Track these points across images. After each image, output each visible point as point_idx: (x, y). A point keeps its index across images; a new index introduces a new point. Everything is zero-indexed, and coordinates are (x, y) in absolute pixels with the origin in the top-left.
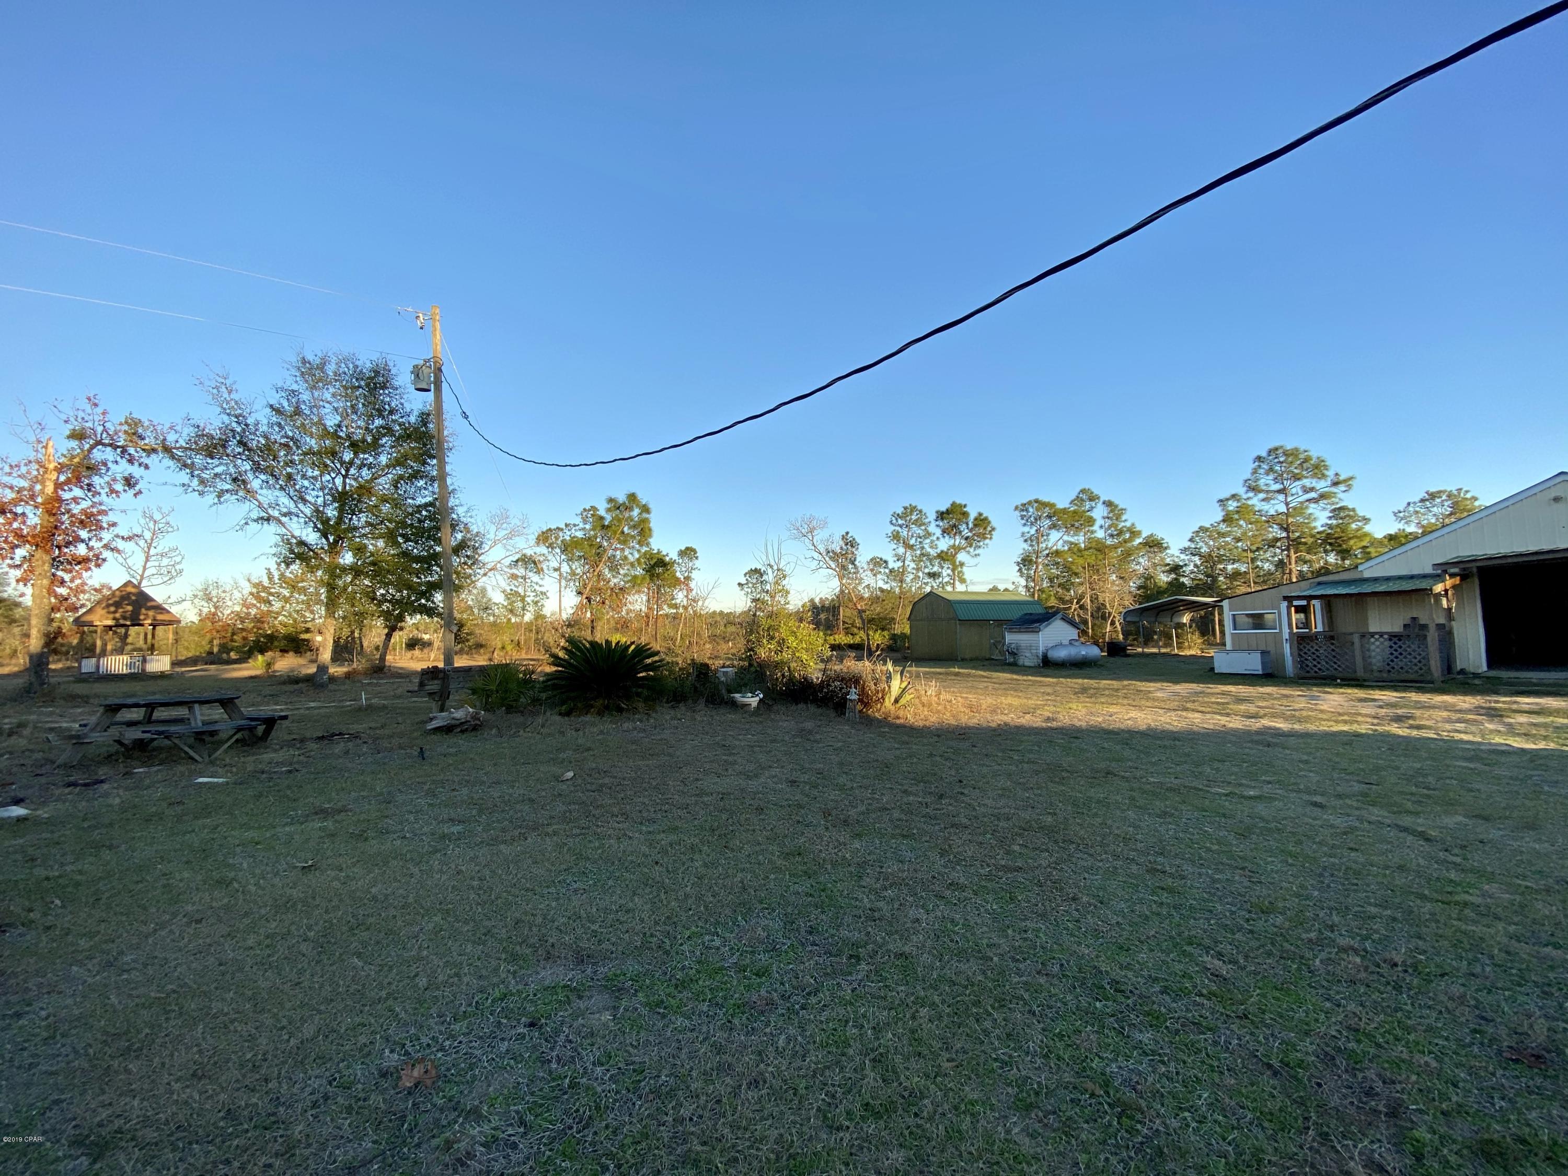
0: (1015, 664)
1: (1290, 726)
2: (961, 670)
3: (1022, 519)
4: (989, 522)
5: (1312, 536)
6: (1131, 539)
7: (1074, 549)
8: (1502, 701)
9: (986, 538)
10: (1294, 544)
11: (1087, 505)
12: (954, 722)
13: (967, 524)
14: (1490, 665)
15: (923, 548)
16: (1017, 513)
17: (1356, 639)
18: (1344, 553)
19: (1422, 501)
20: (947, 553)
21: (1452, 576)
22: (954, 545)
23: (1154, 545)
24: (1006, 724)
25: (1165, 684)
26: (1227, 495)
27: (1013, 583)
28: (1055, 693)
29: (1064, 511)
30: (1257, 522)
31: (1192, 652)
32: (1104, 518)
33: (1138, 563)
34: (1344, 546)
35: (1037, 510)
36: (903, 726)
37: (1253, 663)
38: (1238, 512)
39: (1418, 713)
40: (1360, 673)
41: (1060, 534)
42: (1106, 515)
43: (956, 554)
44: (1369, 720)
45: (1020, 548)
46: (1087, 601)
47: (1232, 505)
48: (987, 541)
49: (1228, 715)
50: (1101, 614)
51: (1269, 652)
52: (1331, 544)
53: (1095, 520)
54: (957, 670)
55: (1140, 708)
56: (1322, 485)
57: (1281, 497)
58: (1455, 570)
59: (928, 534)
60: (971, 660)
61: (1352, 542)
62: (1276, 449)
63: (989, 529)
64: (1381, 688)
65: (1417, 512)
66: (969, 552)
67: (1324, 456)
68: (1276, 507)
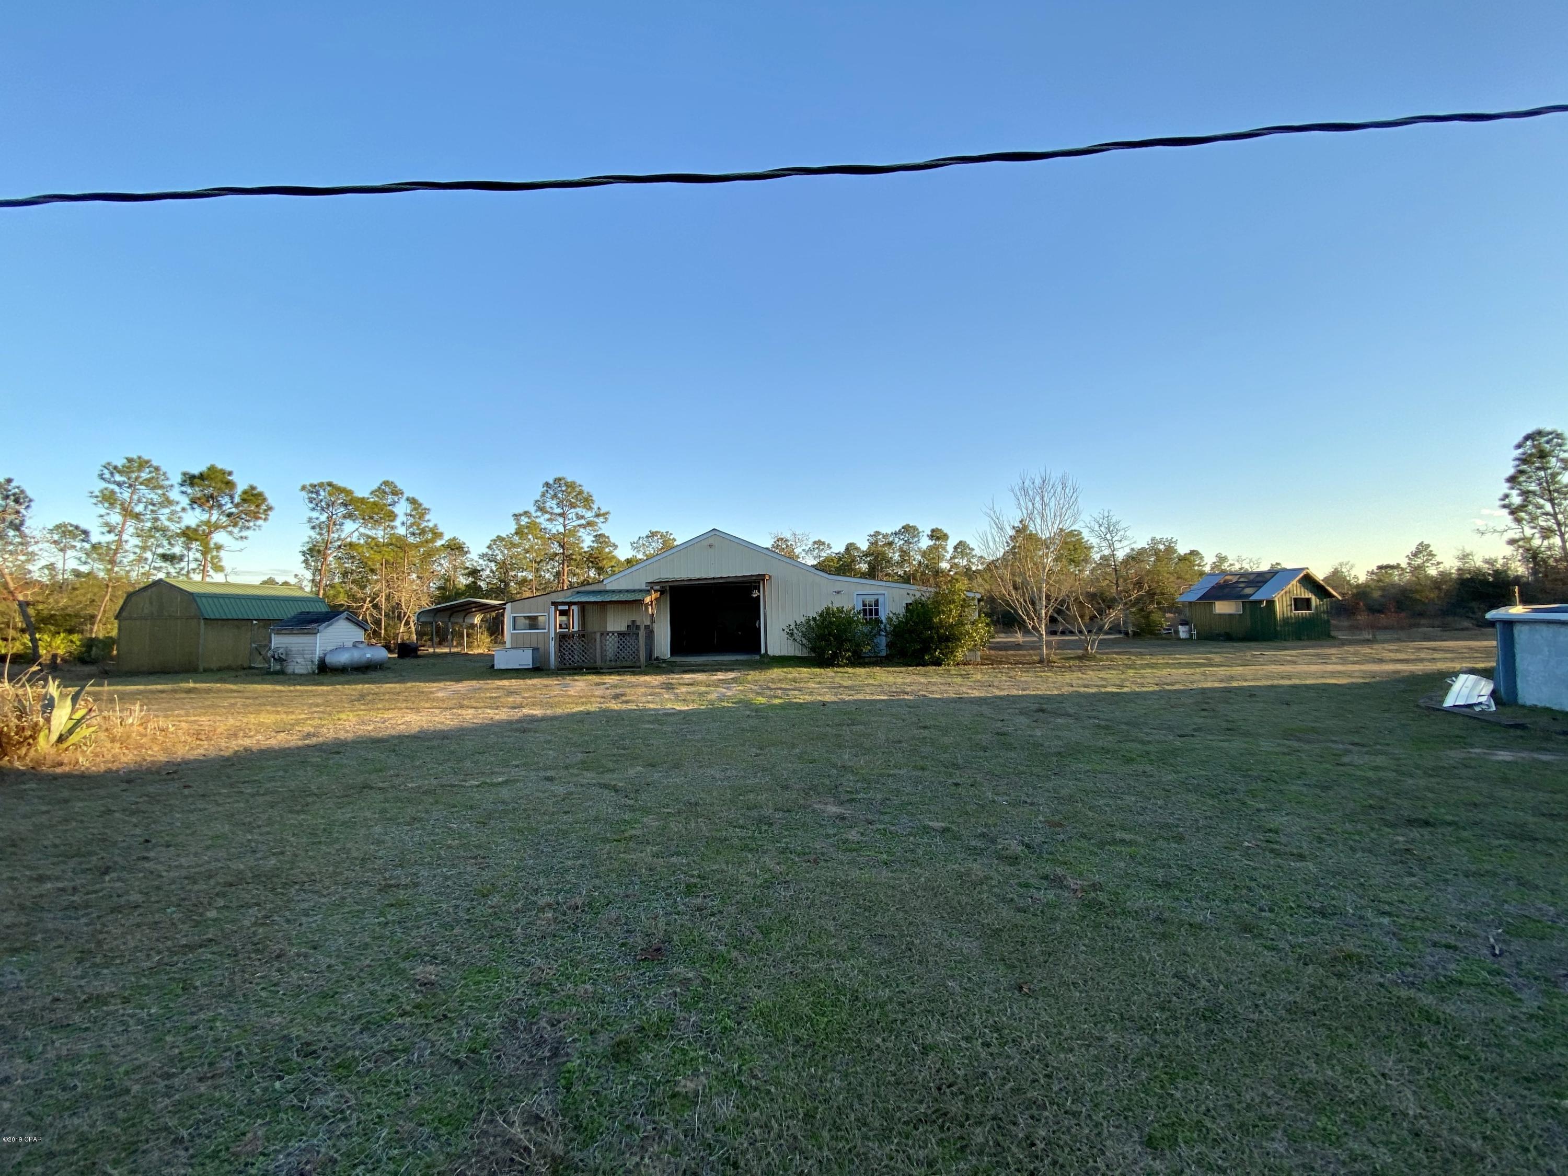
0: (282, 672)
1: (544, 712)
2: (198, 685)
3: (311, 502)
4: (265, 500)
5: (580, 554)
6: (433, 540)
7: (373, 543)
8: (675, 678)
9: (258, 518)
10: (568, 558)
11: (390, 498)
12: (162, 758)
13: (232, 497)
14: (674, 652)
15: (156, 520)
16: (304, 494)
17: (598, 635)
18: (600, 570)
19: (647, 537)
20: (196, 530)
21: (656, 591)
22: (209, 521)
23: (456, 548)
24: (246, 750)
25: (448, 683)
26: (521, 512)
27: (296, 576)
28: (327, 703)
29: (363, 501)
30: (541, 538)
31: (480, 651)
32: (406, 515)
33: (441, 565)
34: (600, 565)
35: (330, 495)
36: (67, 776)
37: (525, 659)
38: (527, 527)
39: (628, 691)
40: (599, 663)
41: (356, 526)
42: (408, 511)
43: (211, 532)
44: (598, 699)
45: (305, 535)
46: (382, 600)
47: (524, 521)
48: (260, 522)
49: (497, 708)
50: (396, 614)
51: (538, 649)
52: (592, 562)
53: (396, 516)
54: (191, 685)
55: (418, 710)
56: (589, 515)
57: (561, 520)
58: (658, 587)
59: (168, 502)
60: (220, 670)
61: (605, 562)
62: (560, 479)
63: (264, 507)
64: (610, 674)
65: (644, 545)
66: (231, 533)
67: (592, 492)
68: (558, 527)
